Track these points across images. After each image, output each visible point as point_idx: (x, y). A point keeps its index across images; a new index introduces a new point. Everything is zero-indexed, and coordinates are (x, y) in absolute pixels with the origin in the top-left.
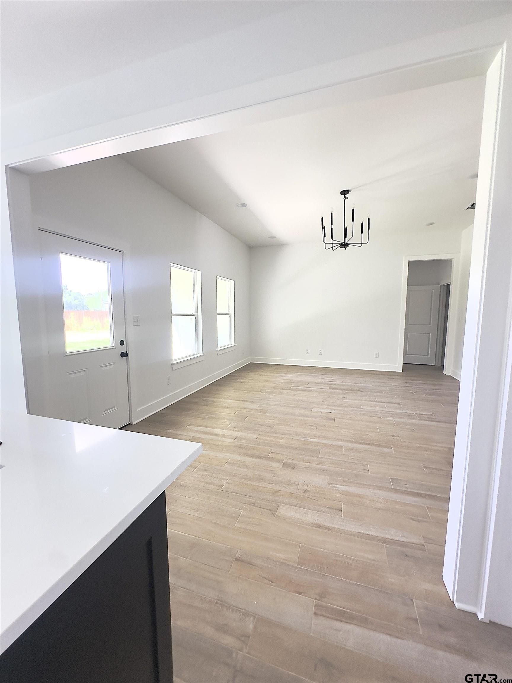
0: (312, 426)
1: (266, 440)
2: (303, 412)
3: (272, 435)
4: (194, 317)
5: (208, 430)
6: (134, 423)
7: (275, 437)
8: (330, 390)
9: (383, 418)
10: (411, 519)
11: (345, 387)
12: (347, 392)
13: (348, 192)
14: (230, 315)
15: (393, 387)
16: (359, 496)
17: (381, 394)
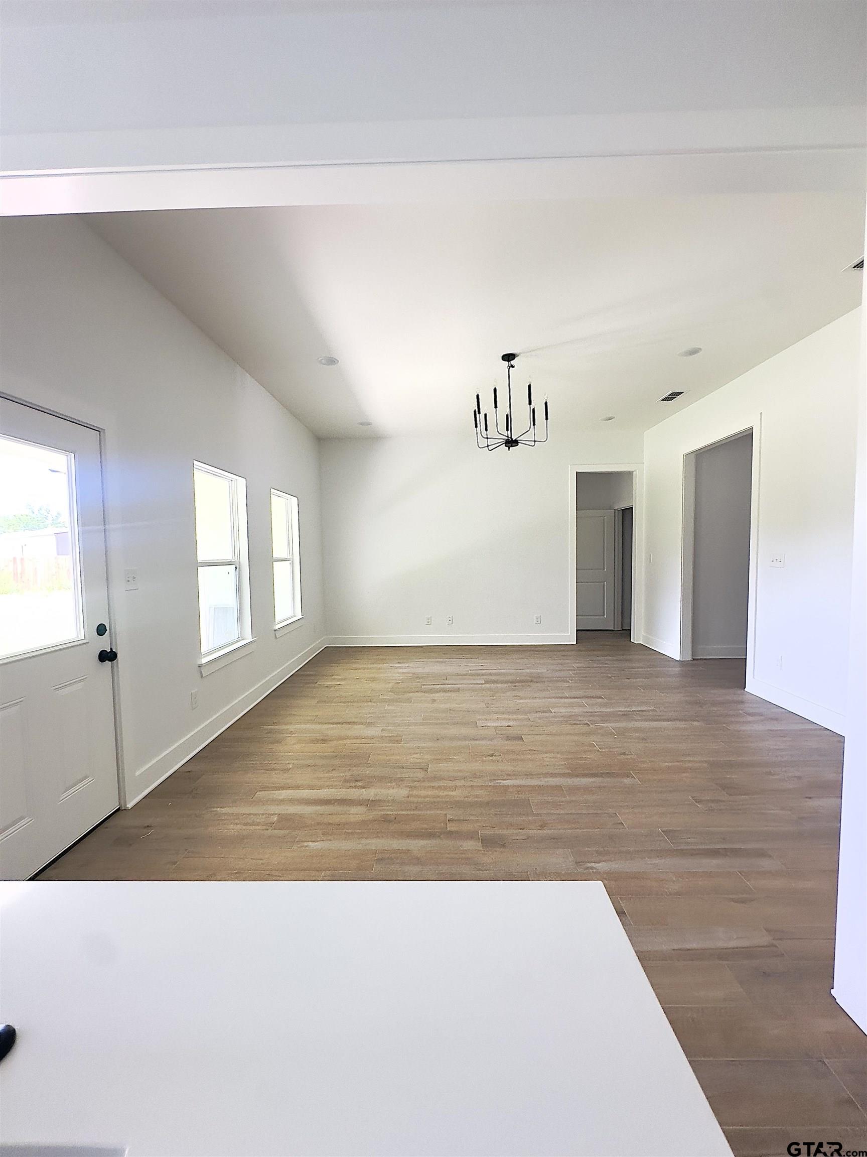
0: (492, 755)
1: (427, 796)
2: (464, 731)
3: (432, 784)
4: (233, 567)
5: (305, 795)
6: (129, 806)
7: (439, 787)
8: (488, 685)
9: (592, 724)
10: (733, 900)
11: (510, 678)
12: (516, 686)
13: (513, 357)
14: (291, 562)
15: (577, 670)
16: (636, 876)
17: (566, 685)
